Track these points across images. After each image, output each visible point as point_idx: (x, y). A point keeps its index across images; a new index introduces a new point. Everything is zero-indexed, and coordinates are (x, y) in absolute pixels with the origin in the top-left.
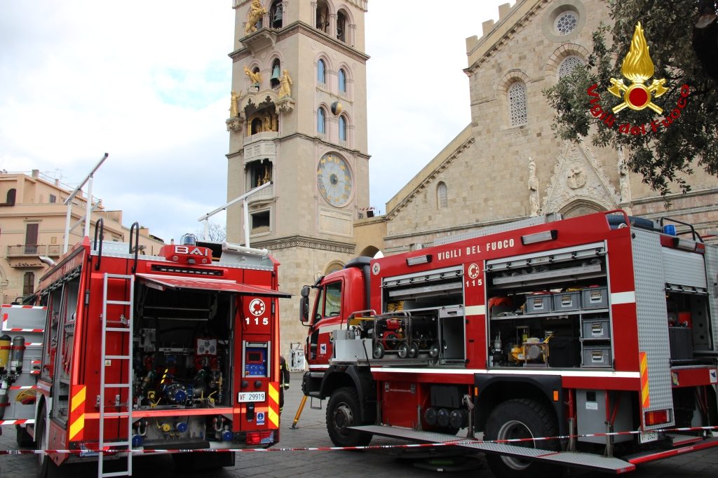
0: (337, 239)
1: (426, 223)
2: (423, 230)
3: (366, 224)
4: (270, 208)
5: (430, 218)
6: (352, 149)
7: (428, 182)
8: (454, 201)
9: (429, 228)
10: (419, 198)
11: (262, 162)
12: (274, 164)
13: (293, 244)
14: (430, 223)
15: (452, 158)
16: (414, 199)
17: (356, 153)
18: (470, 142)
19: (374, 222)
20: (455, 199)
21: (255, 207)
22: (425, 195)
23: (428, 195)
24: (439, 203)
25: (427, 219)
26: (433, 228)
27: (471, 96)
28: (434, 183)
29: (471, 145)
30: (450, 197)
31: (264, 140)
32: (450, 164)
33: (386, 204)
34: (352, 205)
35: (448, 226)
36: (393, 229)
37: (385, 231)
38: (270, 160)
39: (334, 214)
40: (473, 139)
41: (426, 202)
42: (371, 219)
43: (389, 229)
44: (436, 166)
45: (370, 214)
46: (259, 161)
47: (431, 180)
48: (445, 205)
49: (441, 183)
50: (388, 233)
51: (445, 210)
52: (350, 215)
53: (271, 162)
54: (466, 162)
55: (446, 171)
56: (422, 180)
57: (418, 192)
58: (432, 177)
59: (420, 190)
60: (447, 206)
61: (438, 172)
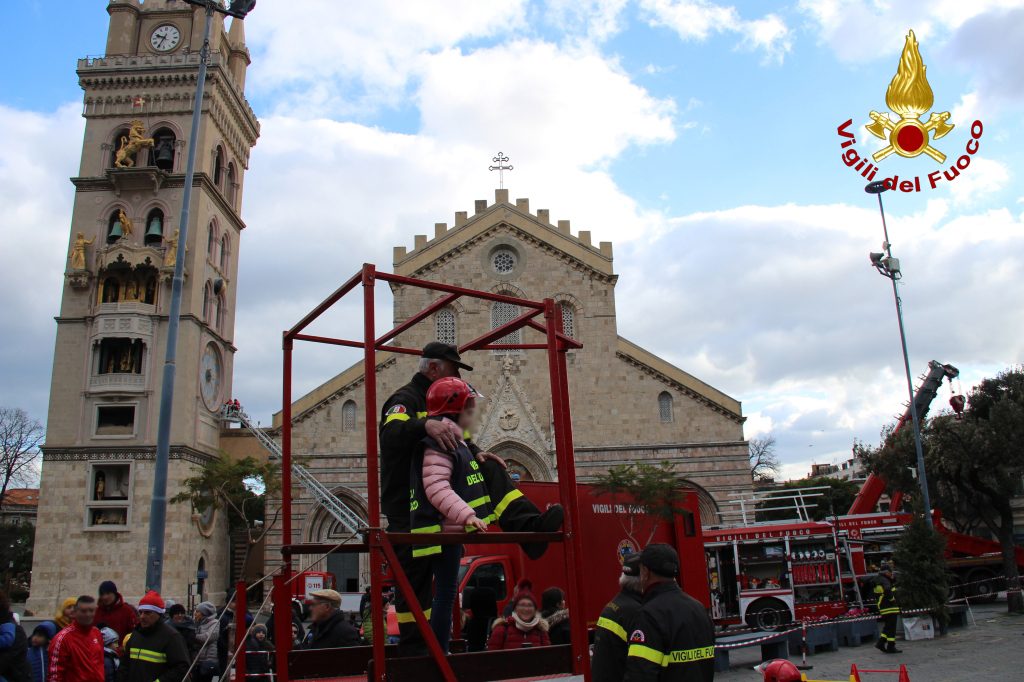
1: (327, 445)
2: (324, 452)
3: (239, 435)
4: (137, 404)
5: (334, 439)
6: (225, 339)
7: (334, 398)
9: (332, 451)
10: (321, 415)
11: (133, 342)
12: (148, 346)
14: (332, 445)
16: (313, 415)
18: (390, 362)
21: (110, 399)
22: (329, 413)
23: (332, 413)
24: (344, 423)
25: (330, 440)
26: (337, 452)
27: (395, 312)
28: (341, 402)
29: (392, 367)
30: (360, 419)
31: (139, 314)
33: (274, 415)
38: (143, 341)
39: (208, 420)
40: (394, 360)
41: (329, 420)
42: (247, 431)
46: (128, 340)
47: (338, 397)
48: (352, 426)
49: (348, 402)
51: (354, 433)
53: (145, 344)
54: (384, 384)
56: (325, 394)
57: (319, 408)
58: (340, 393)
59: (323, 406)
60: (354, 428)
61: (348, 389)
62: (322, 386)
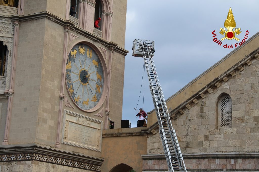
0: (82, 152)
1: (200, 143)
2: (197, 151)
3: (119, 135)
5: (207, 138)
6: (109, 40)
7: (207, 92)
8: (242, 120)
9: (205, 151)
10: (193, 111)
12: (9, 49)
13: (28, 156)
14: (206, 144)
15: (243, 65)
16: (186, 112)
17: (112, 47)
19: (131, 134)
20: (243, 117)
22: (202, 109)
23: (205, 108)
24: (219, 119)
25: (202, 138)
26: (210, 152)
28: (214, 96)
30: (235, 114)
32: (238, 73)
34: (103, 110)
35: (232, 152)
36: (156, 145)
37: (145, 148)
39: (81, 120)
41: (202, 117)
42: (125, 130)
43: (150, 146)
44: (219, 73)
45: (126, 124)
47: (211, 90)
48: (229, 122)
49: (224, 96)
50: (148, 151)
51: (228, 130)
52: (99, 123)
53: (6, 47)
55: (232, 81)
56: (198, 87)
57: (192, 103)
58: (213, 86)
59: (196, 101)
60: (230, 125)
61: (221, 81)
62: (196, 79)
